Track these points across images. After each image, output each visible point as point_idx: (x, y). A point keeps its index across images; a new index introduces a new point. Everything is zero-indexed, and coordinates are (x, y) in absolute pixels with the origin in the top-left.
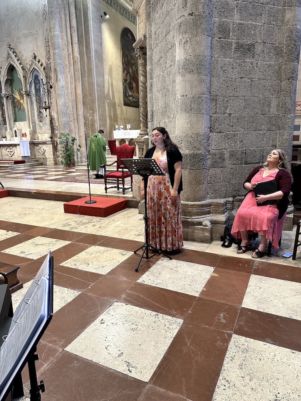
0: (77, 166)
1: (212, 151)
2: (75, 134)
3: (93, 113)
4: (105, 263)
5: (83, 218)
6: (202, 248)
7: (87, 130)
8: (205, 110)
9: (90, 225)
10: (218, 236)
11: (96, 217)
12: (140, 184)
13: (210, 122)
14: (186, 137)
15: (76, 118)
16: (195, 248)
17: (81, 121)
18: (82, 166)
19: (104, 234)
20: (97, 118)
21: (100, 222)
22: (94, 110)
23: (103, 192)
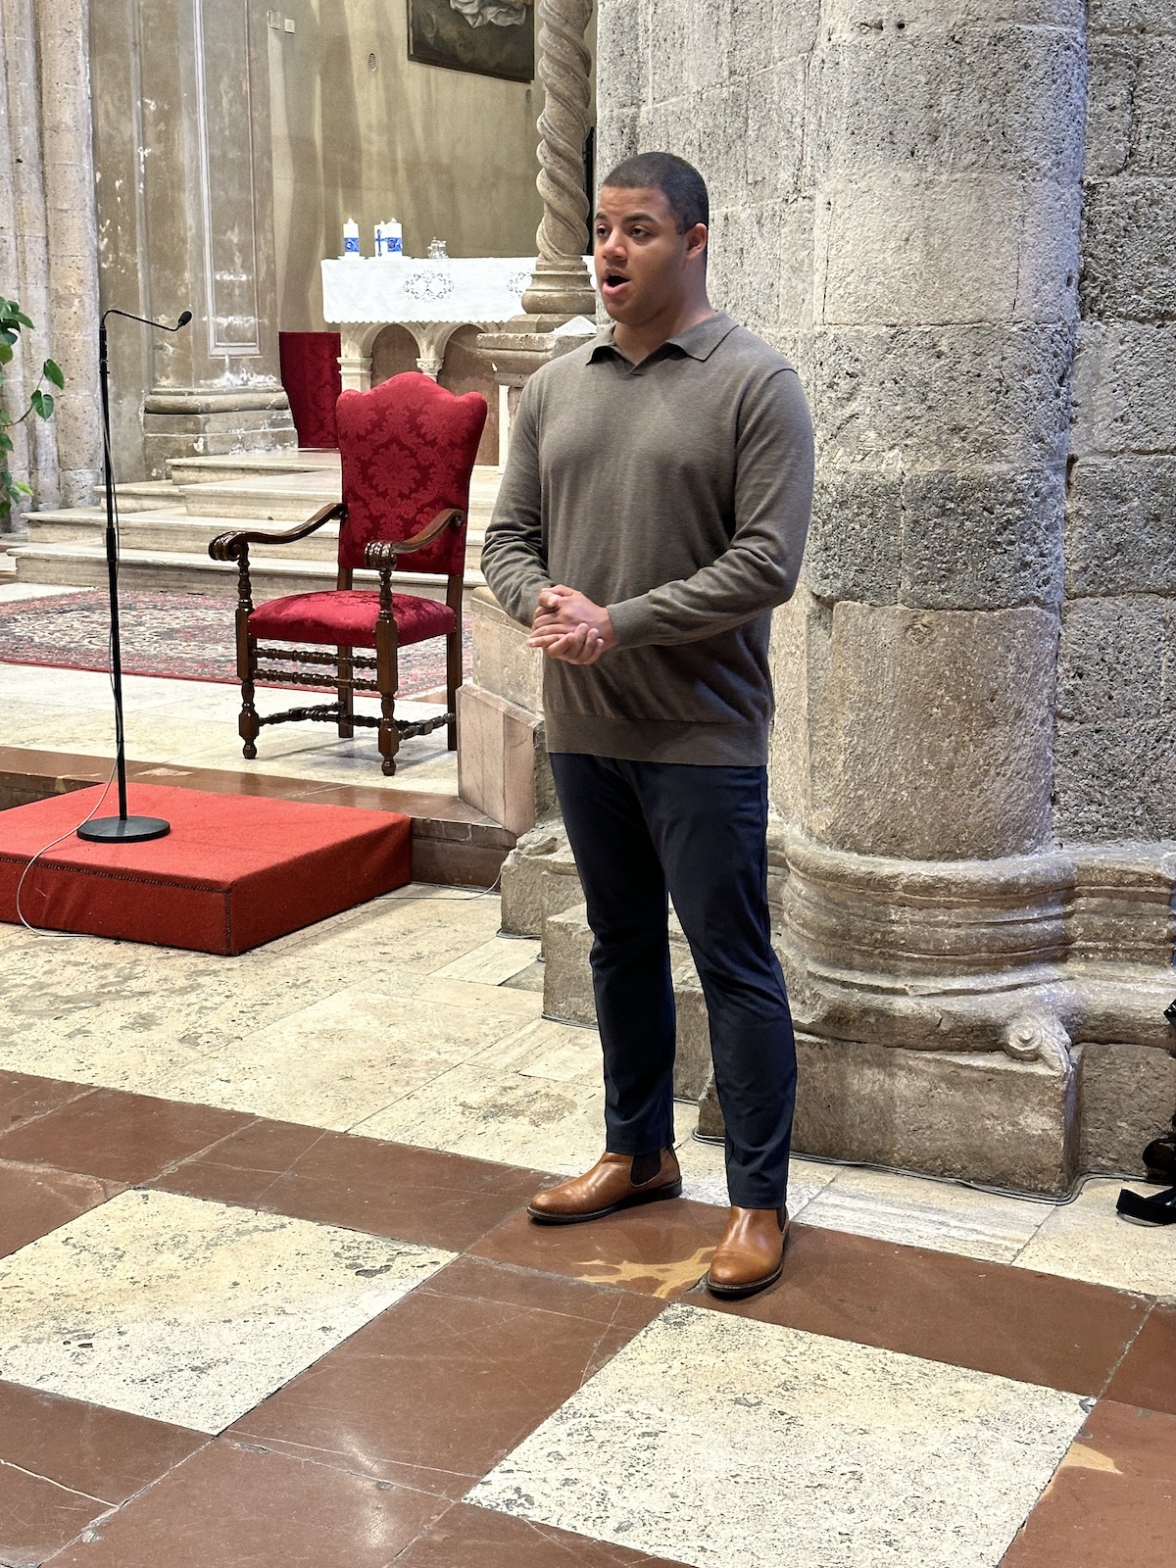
0: (28, 531)
1: (1091, 460)
2: (22, 276)
3: (167, 116)
4: (219, 1335)
5: (59, 957)
6: (998, 1232)
7: (114, 246)
8: (1041, 141)
9: (113, 1017)
10: (1125, 1137)
11: (161, 953)
12: (519, 698)
13: (1080, 233)
14: (888, 351)
15: (29, 149)
16: (944, 1230)
17: (72, 175)
18: (68, 532)
19: (216, 1095)
20: (195, 158)
21: (192, 998)
22: (176, 91)
23: (222, 751)
